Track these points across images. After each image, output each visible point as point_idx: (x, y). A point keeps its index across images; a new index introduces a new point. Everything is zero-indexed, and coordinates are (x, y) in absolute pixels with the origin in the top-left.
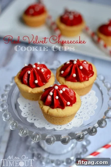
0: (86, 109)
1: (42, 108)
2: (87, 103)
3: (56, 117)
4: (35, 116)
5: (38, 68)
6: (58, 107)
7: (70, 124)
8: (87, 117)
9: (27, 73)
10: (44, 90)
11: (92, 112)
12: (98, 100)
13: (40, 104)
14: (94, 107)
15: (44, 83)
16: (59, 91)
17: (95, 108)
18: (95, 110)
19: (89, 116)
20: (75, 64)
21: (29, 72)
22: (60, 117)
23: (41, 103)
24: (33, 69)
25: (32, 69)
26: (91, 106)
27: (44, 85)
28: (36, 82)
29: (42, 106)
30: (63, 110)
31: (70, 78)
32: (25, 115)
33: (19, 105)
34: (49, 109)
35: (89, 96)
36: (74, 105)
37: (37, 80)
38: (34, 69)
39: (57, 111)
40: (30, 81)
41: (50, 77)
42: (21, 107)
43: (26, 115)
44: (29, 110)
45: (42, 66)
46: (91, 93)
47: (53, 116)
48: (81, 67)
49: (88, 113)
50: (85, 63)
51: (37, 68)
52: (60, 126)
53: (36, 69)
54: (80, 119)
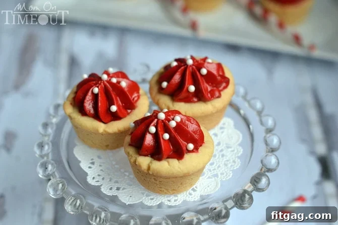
0: (220, 157)
1: (135, 162)
2: (221, 145)
3: (167, 178)
4: (117, 182)
5: (114, 80)
6: (169, 157)
7: (193, 190)
8: (227, 174)
9: (90, 92)
10: (133, 125)
11: (234, 162)
12: (241, 135)
13: (129, 153)
14: (236, 151)
15: (129, 111)
16: (169, 122)
17: (238, 154)
18: (239, 157)
19: (230, 171)
20: (190, 66)
21: (96, 90)
22: (176, 177)
23: (131, 151)
24: (102, 84)
25: (100, 84)
26: (230, 150)
27: (128, 114)
28: (114, 108)
29: (134, 159)
30: (180, 161)
31: (183, 95)
32: (94, 180)
33: (80, 162)
34: (151, 162)
35: (222, 130)
36: (201, 149)
37: (114, 104)
38: (106, 82)
39: (169, 165)
40: (100, 109)
41: (139, 97)
42: (84, 165)
43: (97, 180)
44: (101, 170)
45: (120, 75)
46: (224, 124)
47: (161, 177)
48: (204, 71)
49: (226, 165)
50: (208, 63)
51: (110, 80)
52: (175, 196)
53: (109, 82)
54: (213, 179)
